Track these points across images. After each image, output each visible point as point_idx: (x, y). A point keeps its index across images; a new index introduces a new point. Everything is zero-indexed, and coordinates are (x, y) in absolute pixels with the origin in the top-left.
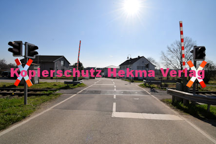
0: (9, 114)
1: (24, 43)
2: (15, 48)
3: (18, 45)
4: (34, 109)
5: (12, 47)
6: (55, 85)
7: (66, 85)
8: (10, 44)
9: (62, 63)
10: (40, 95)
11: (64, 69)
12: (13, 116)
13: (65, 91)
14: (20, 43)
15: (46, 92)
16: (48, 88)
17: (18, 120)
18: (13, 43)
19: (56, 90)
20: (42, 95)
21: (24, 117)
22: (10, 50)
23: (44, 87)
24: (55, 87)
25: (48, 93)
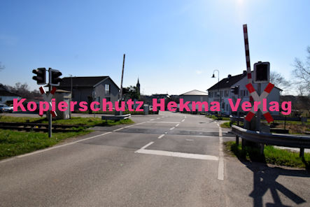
0: (34, 143)
1: (47, 69)
2: (39, 76)
3: (41, 72)
4: (57, 142)
5: (36, 75)
6: (90, 121)
7: (104, 121)
8: (34, 72)
9: (107, 88)
10: (68, 131)
11: (109, 98)
12: (37, 144)
13: (99, 128)
14: (43, 70)
15: (75, 129)
16: (80, 124)
17: (41, 148)
18: (37, 71)
19: (88, 127)
20: (71, 131)
21: (47, 147)
22: (34, 78)
23: (76, 122)
24: (89, 124)
25: (77, 129)
